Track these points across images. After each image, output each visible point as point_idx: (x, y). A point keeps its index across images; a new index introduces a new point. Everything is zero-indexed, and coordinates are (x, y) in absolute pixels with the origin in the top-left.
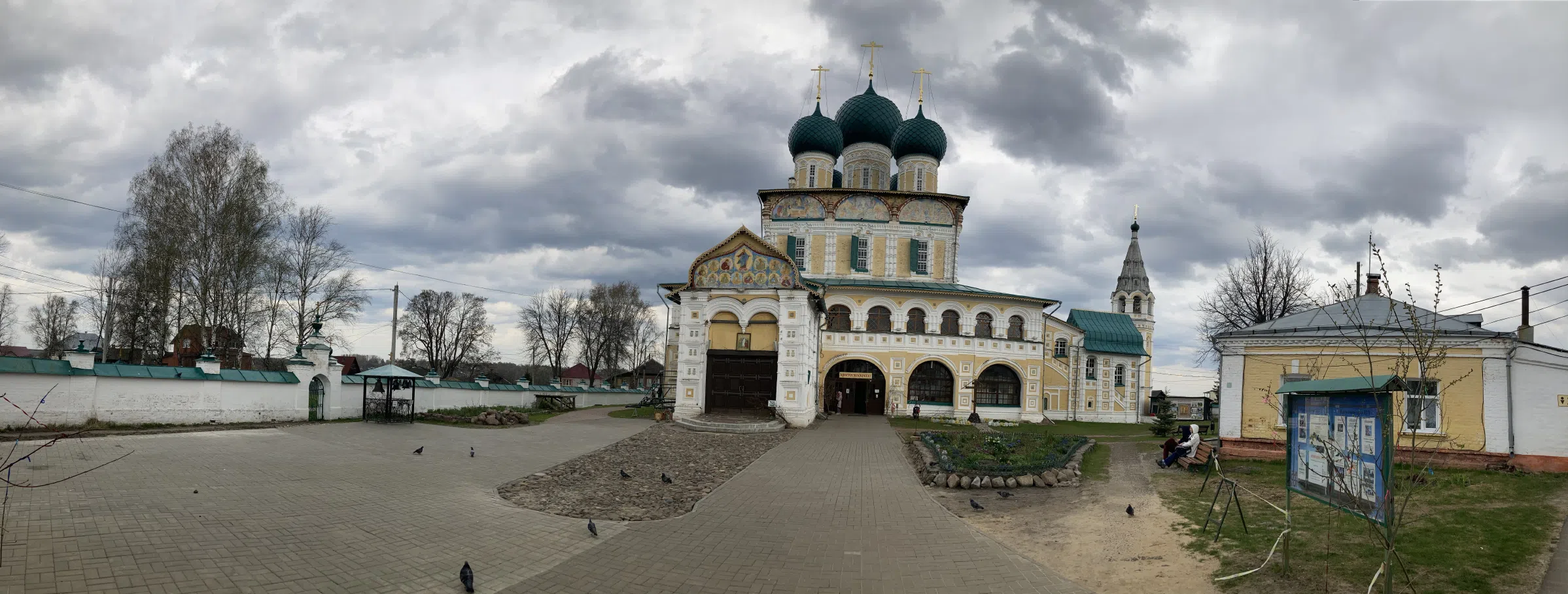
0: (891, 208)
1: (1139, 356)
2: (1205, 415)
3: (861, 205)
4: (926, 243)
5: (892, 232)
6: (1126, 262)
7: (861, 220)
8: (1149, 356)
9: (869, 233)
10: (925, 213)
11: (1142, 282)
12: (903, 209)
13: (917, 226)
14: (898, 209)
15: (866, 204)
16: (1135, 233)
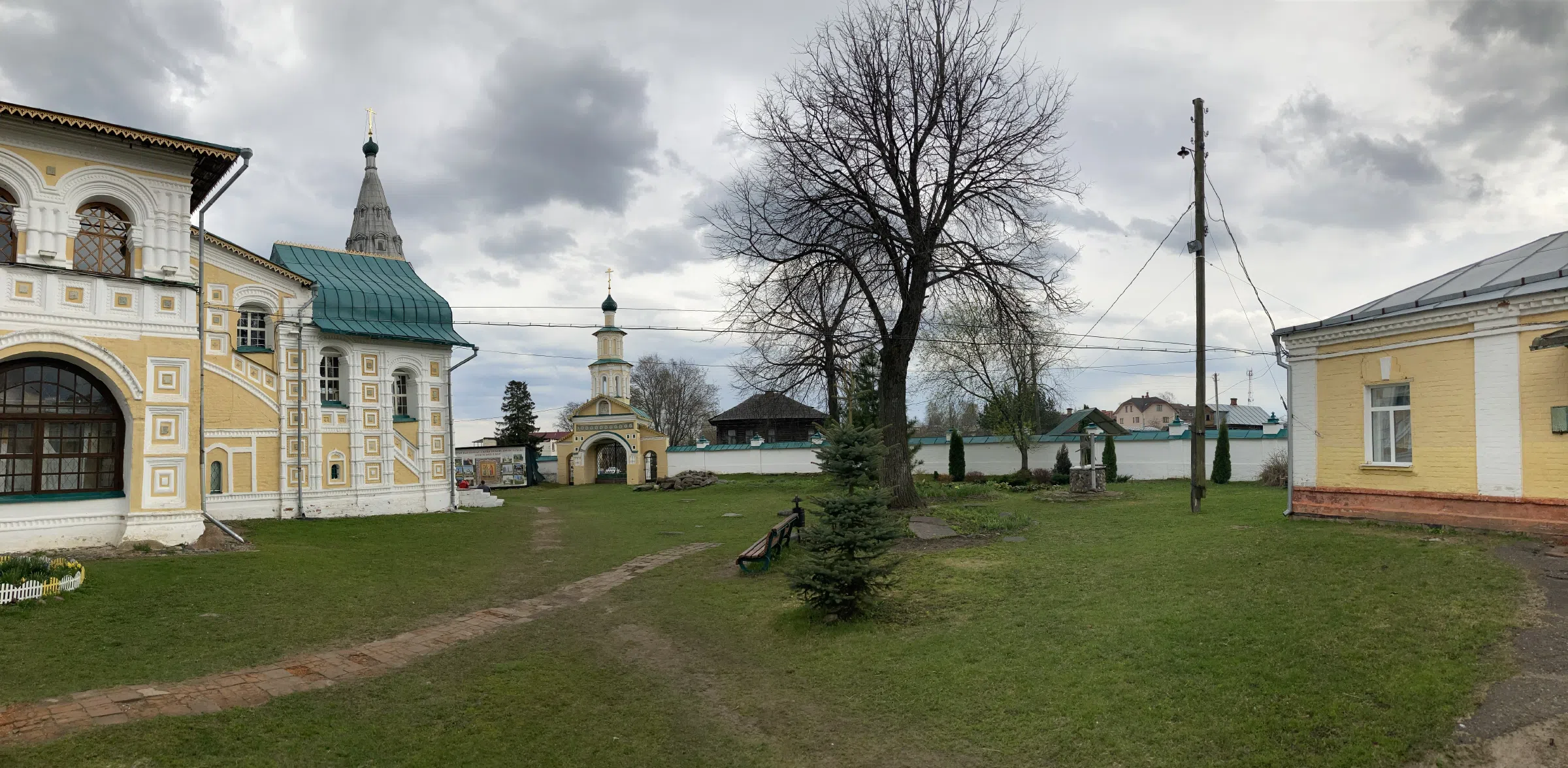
6: (360, 211)
8: (473, 346)
11: (392, 241)
16: (371, 158)
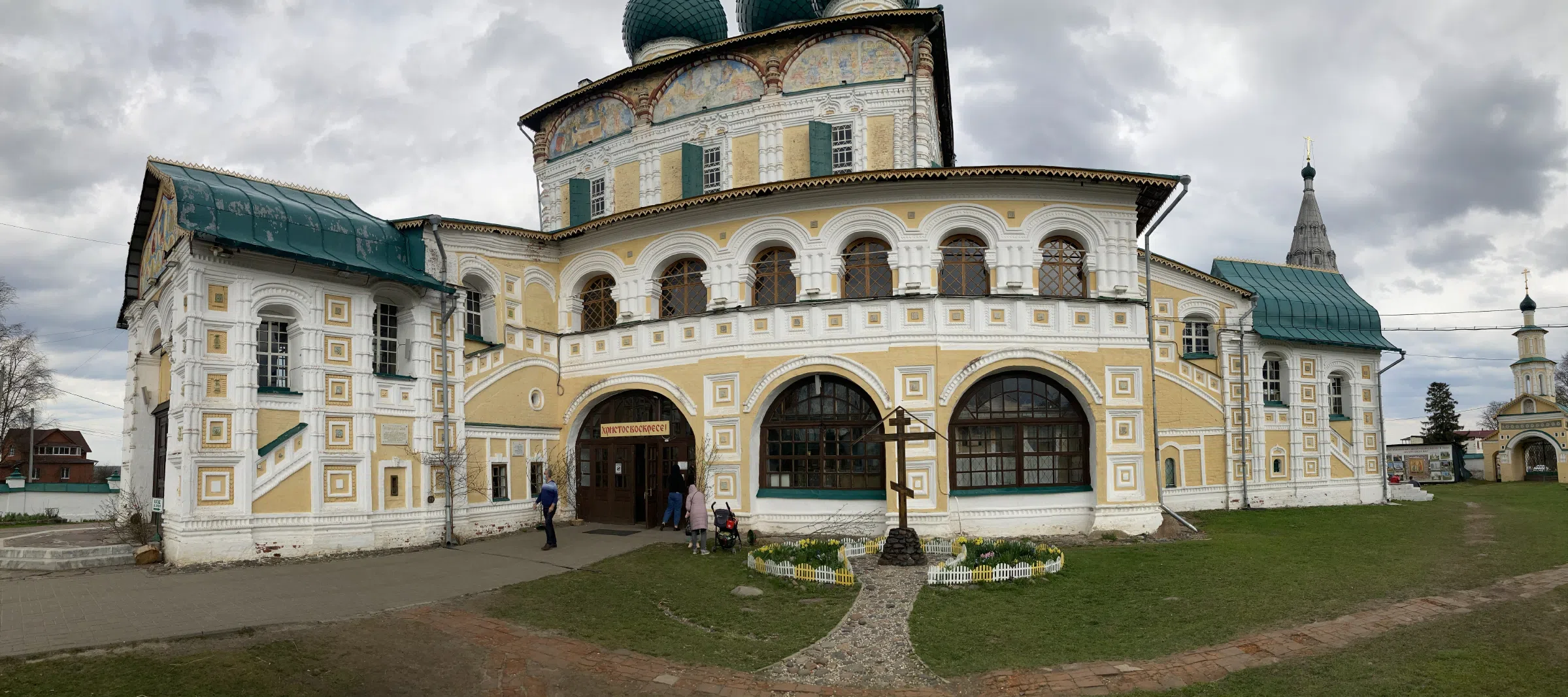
0: (763, 72)
1: (1374, 350)
2: (1455, 471)
3: (702, 83)
4: (848, 127)
5: (770, 119)
6: (1299, 229)
7: (705, 110)
8: (1400, 350)
9: (722, 133)
10: (842, 65)
11: (1326, 259)
12: (793, 67)
13: (823, 94)
14: (781, 68)
15: (713, 79)
16: (1309, 181)
